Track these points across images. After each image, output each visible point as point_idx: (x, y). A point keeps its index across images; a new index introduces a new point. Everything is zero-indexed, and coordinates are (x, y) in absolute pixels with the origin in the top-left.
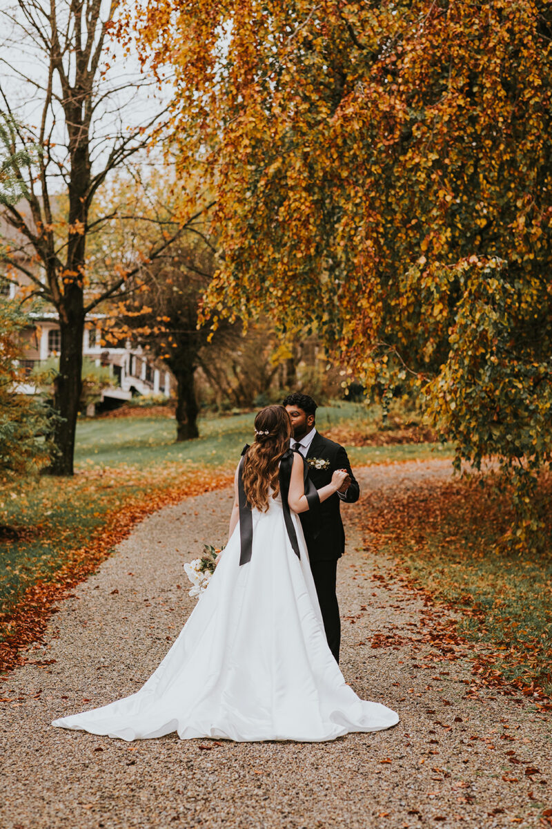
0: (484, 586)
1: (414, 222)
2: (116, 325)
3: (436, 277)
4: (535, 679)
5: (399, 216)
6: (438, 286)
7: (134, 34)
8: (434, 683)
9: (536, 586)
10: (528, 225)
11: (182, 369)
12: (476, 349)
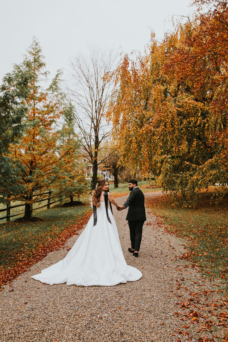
0: (168, 214)
1: (155, 149)
2: (103, 167)
3: (160, 159)
4: (175, 231)
5: (152, 148)
6: (159, 160)
7: (105, 116)
8: (157, 232)
9: (177, 214)
10: (175, 149)
11: (115, 175)
12: (166, 171)
